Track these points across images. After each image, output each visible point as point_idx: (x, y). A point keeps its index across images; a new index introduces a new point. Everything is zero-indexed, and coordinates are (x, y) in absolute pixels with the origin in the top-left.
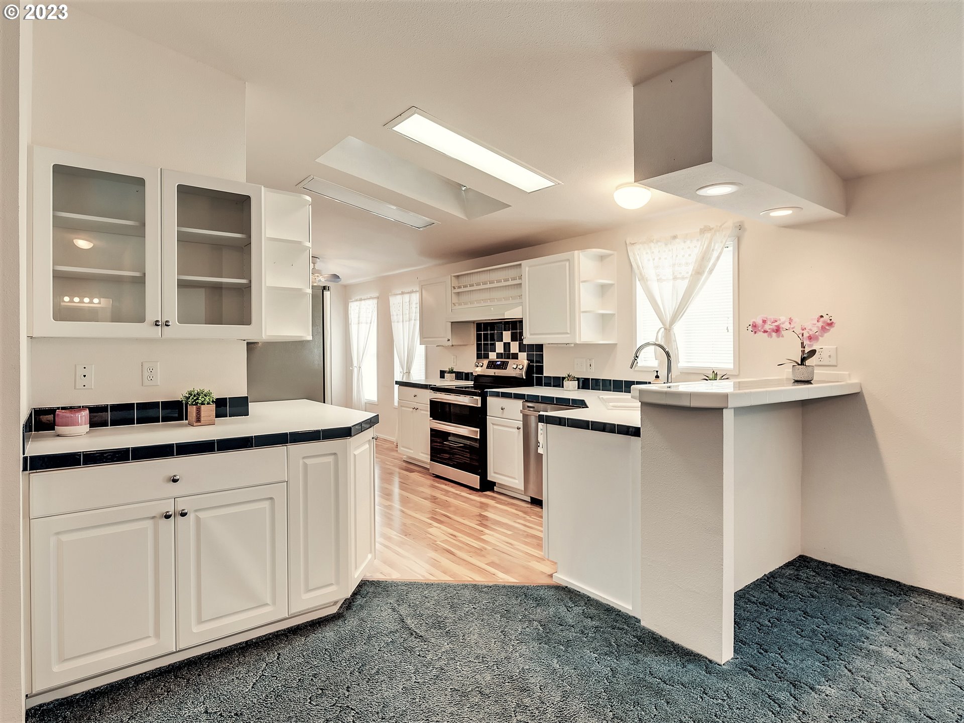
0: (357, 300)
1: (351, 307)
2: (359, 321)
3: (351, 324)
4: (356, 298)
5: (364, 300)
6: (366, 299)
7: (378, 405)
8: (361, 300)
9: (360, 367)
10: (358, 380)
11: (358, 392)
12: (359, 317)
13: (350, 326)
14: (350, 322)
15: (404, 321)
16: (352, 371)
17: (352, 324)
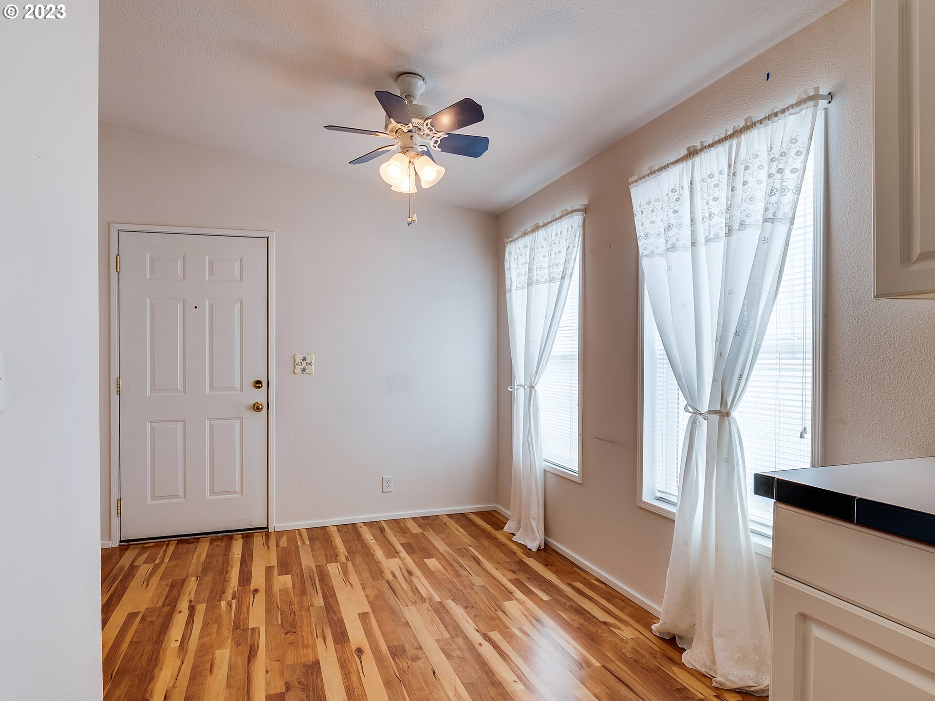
0: (525, 234)
1: (510, 253)
2: (530, 279)
3: (510, 291)
4: (523, 230)
5: (545, 225)
6: (551, 222)
7: (582, 484)
8: (536, 228)
9: (532, 387)
10: (527, 416)
11: (528, 444)
12: (530, 270)
13: (508, 295)
14: (507, 287)
15: (701, 239)
16: (511, 397)
17: (514, 288)
